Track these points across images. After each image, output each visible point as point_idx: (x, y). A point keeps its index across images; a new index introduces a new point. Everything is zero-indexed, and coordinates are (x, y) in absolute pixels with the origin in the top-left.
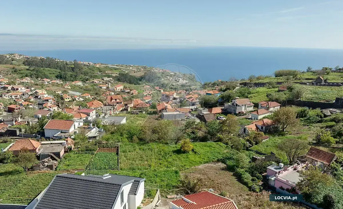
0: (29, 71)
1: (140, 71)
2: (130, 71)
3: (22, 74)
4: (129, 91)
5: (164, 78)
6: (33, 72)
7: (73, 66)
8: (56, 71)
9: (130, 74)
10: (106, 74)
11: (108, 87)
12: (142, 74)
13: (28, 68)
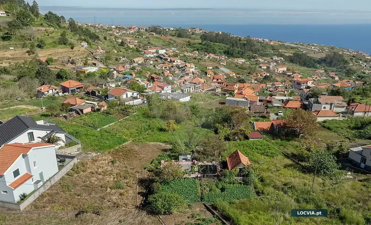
0: (201, 46)
1: (322, 52)
2: (310, 51)
3: (195, 47)
4: (291, 73)
5: (353, 63)
6: (204, 46)
7: (246, 42)
8: (225, 47)
9: (308, 55)
10: (278, 53)
11: (268, 68)
12: (323, 55)
13: (201, 42)
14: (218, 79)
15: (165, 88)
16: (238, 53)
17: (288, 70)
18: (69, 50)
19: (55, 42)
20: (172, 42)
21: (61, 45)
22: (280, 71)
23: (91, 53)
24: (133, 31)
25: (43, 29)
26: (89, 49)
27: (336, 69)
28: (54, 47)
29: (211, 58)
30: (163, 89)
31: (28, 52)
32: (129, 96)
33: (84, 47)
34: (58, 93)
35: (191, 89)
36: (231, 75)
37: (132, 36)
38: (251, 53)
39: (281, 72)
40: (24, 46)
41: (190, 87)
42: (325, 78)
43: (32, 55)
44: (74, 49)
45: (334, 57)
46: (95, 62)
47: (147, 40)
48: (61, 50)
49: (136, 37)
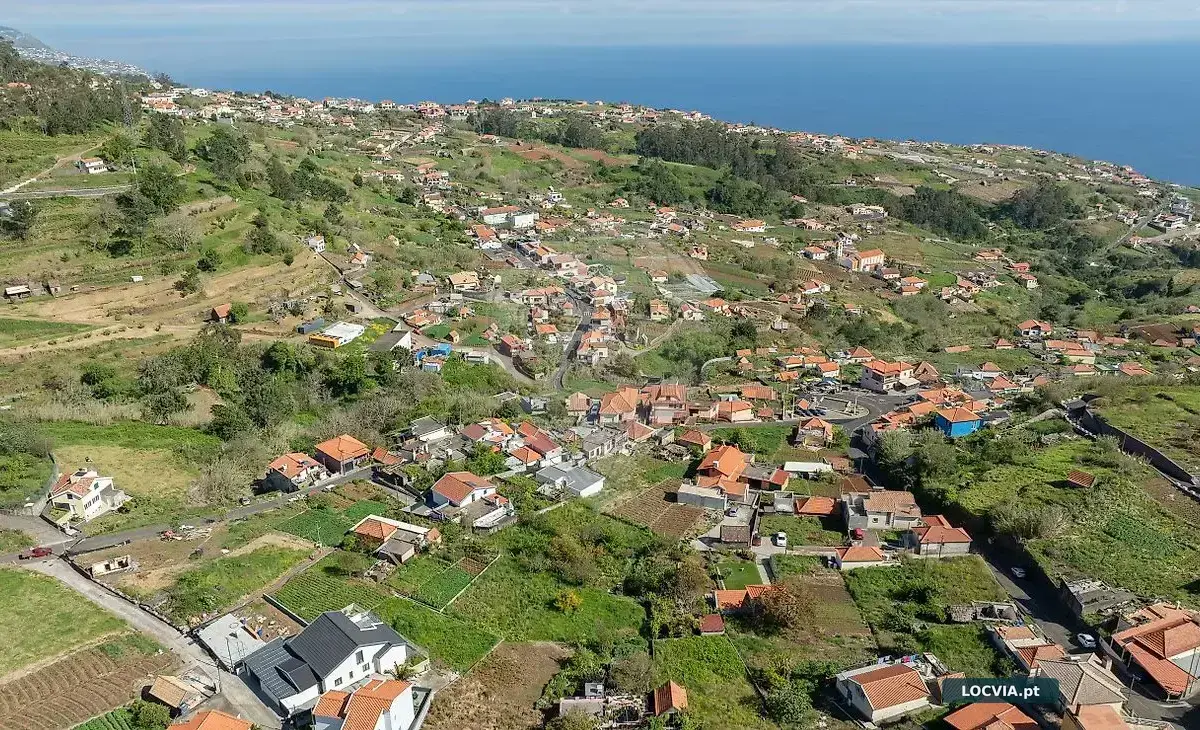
0: (636, 175)
1: (1006, 179)
2: (967, 177)
3: (617, 181)
4: (895, 276)
5: (1098, 213)
6: (645, 177)
7: (773, 153)
9: (962, 191)
10: (869, 186)
11: (832, 257)
12: (1006, 191)
13: (636, 164)
14: (668, 397)
15: (549, 455)
16: (748, 197)
17: (889, 264)
18: (283, 270)
19: (242, 249)
20: (550, 166)
21: (257, 256)
22: (864, 267)
23: (337, 271)
24: (432, 133)
25: (205, 205)
26: (330, 256)
27: (1043, 235)
28: (241, 263)
29: (665, 231)
30: (544, 456)
31: (180, 286)
32: (477, 498)
33: (318, 250)
34: (317, 476)
35: (606, 447)
36: (716, 310)
37: (429, 152)
38: (785, 196)
39: (868, 269)
40: (166, 270)
41: (602, 444)
42: (999, 284)
43: (189, 296)
44: (293, 266)
45: (1038, 199)
46: (350, 302)
47: (474, 163)
48: (260, 272)
49: (442, 155)
